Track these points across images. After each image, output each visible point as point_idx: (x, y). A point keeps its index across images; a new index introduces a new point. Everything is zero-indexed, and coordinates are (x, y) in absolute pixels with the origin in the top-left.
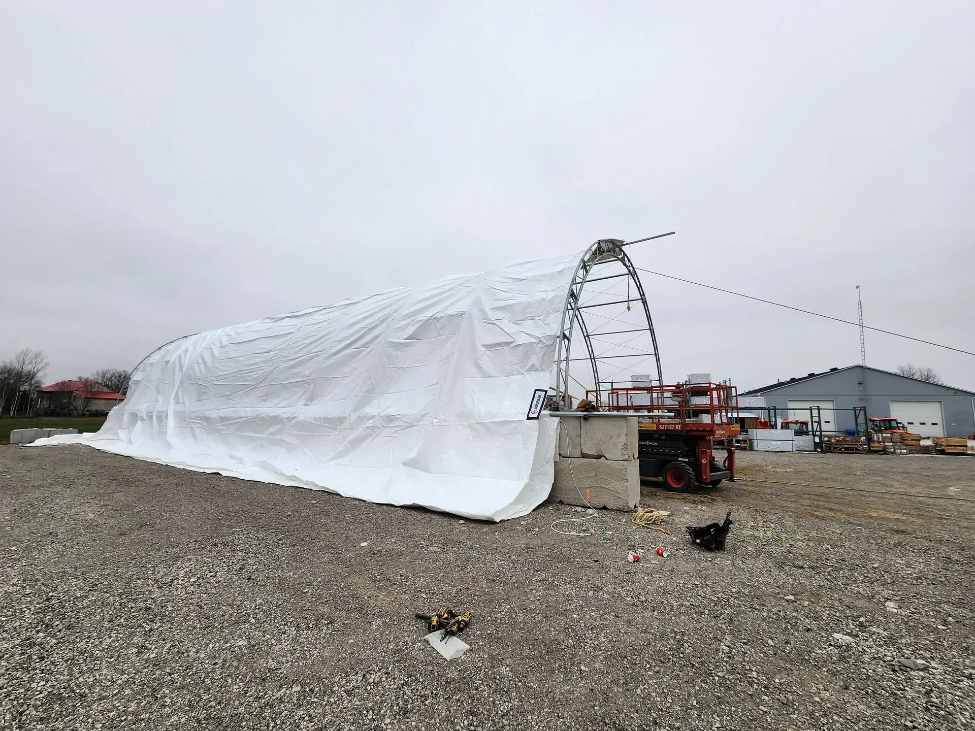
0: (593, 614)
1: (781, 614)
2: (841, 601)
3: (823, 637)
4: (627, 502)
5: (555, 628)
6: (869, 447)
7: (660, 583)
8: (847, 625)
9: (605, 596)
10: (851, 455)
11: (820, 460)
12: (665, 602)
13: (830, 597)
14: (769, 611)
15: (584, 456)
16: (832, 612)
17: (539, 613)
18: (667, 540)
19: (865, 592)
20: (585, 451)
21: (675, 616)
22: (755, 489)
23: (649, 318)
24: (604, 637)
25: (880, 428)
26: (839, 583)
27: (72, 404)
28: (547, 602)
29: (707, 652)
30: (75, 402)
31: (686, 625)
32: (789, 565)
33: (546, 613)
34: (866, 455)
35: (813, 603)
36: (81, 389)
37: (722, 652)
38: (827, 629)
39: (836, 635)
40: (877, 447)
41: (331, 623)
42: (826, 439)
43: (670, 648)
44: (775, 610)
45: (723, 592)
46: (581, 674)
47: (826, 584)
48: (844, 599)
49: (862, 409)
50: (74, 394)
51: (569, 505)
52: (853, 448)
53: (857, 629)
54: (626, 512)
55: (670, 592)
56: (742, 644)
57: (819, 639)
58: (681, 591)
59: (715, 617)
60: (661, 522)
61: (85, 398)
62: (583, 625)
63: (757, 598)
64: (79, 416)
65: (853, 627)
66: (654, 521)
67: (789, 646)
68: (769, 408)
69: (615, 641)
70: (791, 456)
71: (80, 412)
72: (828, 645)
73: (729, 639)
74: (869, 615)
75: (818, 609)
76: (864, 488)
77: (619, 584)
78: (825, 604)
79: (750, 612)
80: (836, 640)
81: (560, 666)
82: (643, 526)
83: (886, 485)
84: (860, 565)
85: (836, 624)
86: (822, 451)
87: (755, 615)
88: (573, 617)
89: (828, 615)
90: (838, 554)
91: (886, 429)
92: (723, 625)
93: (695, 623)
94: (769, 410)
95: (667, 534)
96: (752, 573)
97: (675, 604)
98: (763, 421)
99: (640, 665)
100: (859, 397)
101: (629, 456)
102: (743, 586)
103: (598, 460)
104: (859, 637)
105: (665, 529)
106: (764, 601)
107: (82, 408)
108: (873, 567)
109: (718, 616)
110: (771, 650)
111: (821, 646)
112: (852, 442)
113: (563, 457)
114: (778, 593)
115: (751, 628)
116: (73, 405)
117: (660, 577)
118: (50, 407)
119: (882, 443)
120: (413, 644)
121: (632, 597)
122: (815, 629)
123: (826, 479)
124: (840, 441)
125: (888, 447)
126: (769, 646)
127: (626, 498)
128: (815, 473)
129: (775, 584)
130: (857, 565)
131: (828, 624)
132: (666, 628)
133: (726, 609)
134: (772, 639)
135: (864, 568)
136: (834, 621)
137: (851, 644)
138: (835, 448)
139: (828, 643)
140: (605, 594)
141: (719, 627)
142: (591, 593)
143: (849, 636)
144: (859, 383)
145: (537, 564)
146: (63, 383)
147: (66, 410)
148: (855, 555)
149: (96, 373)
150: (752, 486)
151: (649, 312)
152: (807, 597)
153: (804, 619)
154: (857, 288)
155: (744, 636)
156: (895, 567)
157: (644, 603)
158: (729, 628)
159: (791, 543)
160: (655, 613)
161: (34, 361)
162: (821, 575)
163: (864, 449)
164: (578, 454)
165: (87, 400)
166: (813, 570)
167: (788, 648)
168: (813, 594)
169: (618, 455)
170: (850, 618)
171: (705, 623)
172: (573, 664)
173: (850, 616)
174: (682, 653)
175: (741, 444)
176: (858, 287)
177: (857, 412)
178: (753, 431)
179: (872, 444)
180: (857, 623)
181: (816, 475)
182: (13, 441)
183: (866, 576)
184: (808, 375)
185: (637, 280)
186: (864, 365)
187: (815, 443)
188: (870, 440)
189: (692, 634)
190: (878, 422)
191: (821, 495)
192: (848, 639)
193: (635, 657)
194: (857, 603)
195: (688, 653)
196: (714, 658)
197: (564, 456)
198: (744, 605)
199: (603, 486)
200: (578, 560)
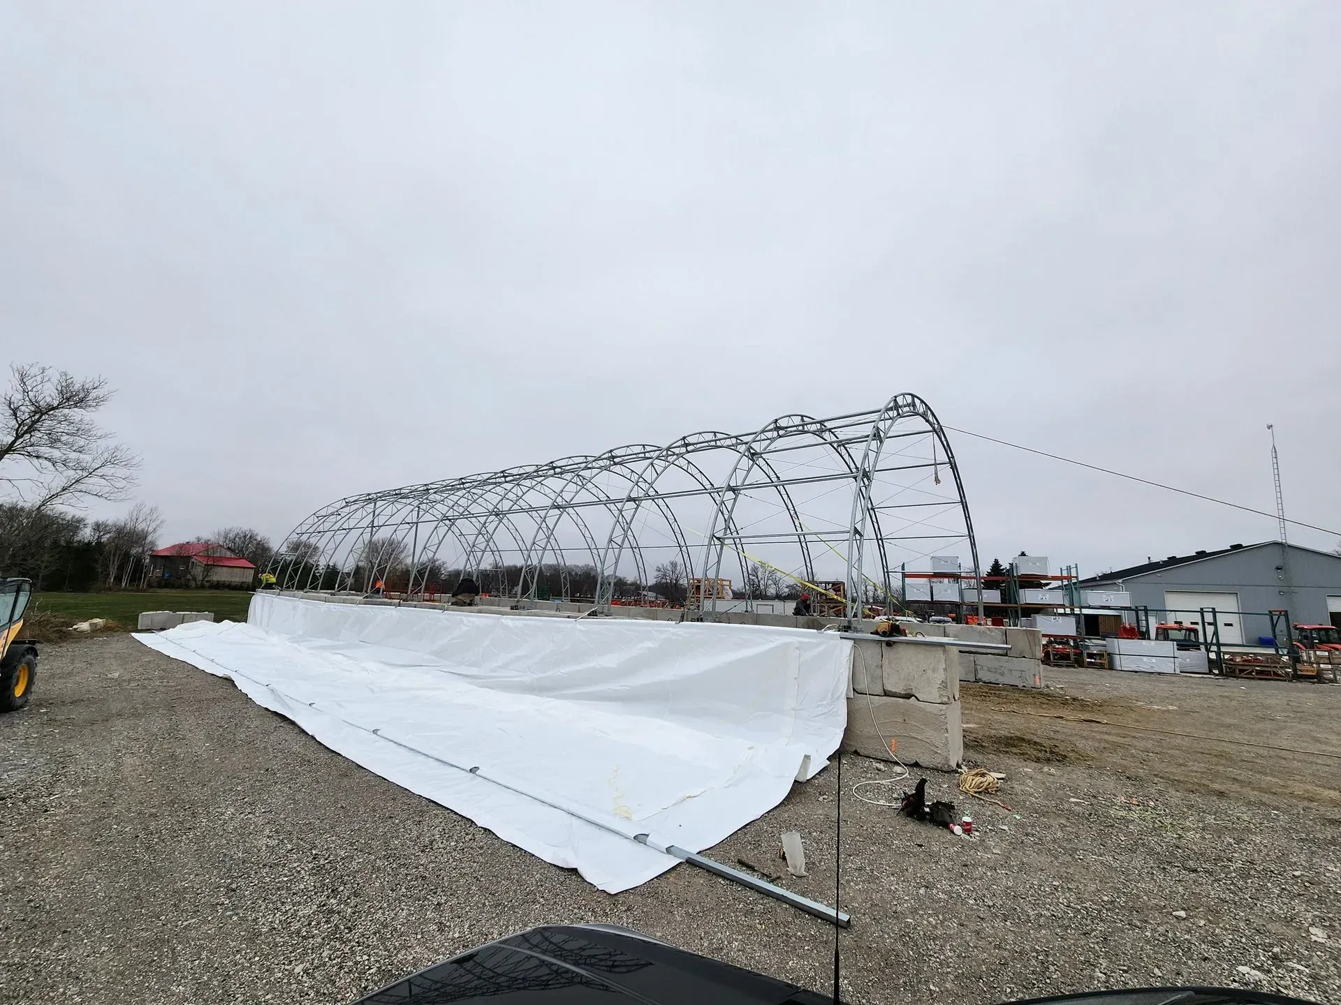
0: (931, 919)
1: (1170, 935)
2: (1248, 922)
3: (1224, 969)
4: (947, 759)
5: (888, 934)
6: (1295, 670)
7: (1009, 882)
8: (1257, 956)
9: (941, 896)
10: (1268, 682)
11: (1218, 691)
12: (1019, 910)
13: (1233, 915)
14: (1154, 930)
15: (887, 694)
16: (1236, 937)
17: (864, 914)
18: (1008, 818)
19: (1282, 912)
20: (889, 688)
21: (1033, 929)
22: (1122, 740)
23: (960, 487)
24: (950, 950)
25: (1312, 641)
26: (1247, 897)
27: (190, 573)
28: (872, 900)
29: (1079, 978)
30: (194, 571)
31: (1048, 941)
32: (1178, 867)
33: (873, 915)
34: (1291, 684)
35: (1210, 922)
36: (201, 554)
37: (1098, 980)
38: (1229, 959)
39: (1240, 968)
40: (1308, 671)
41: (628, 909)
42: (1226, 657)
43: (1033, 971)
44: (1161, 929)
45: (1092, 901)
46: (932, 995)
47: (1228, 896)
48: (1252, 920)
49: (1283, 613)
50: (193, 560)
51: (867, 757)
52: (1270, 671)
53: (1270, 962)
54: (946, 772)
55: (1024, 896)
56: (1121, 972)
57: (1219, 972)
58: (1036, 895)
59: (1085, 934)
60: (996, 791)
61: (205, 565)
62: (921, 933)
63: (1137, 912)
64: (197, 588)
65: (1264, 959)
66: (987, 789)
67: (1181, 978)
68: (1136, 607)
69: (965, 957)
70: (1173, 682)
71: (199, 583)
72: (1231, 980)
73: (1104, 965)
74: (1285, 945)
75: (1217, 931)
76: (1285, 744)
77: (955, 880)
78: (1227, 926)
79: (1129, 930)
80: (1241, 975)
81: (905, 983)
82: (973, 796)
83: (1318, 741)
84: (1276, 872)
85: (1241, 953)
86: (1221, 674)
87: (1135, 934)
88: (908, 922)
89: (1230, 941)
90: (1245, 853)
91: (1321, 642)
92: (1096, 946)
93: (1060, 940)
94: (1137, 610)
95: (1007, 809)
96: (1129, 875)
97: (1031, 913)
98: (1127, 626)
99: (999, 989)
100: (1277, 590)
101: (949, 698)
102: (1118, 893)
103: (907, 700)
104: (1272, 973)
105: (1003, 801)
106: (1147, 916)
107: (201, 578)
108: (1294, 875)
109: (1087, 933)
110: (1159, 982)
111: (1222, 981)
112: (1268, 663)
113: (857, 692)
114: (1164, 906)
115: (1131, 951)
116: (192, 573)
117: (1007, 874)
118: (163, 576)
119: (1314, 665)
120: (729, 943)
121: (975, 900)
122: (1215, 958)
123: (1229, 726)
124: (1249, 661)
125: (1324, 672)
126: (1155, 976)
127: (945, 754)
128: (1211, 714)
129: (1160, 894)
130: (1272, 871)
131: (1230, 953)
132: (1024, 944)
133: (1098, 924)
134: (1159, 968)
135: (1282, 875)
136: (1239, 949)
137: (1261, 982)
138: (1241, 671)
139: (1232, 978)
140: (940, 893)
141: (1090, 947)
142: (922, 891)
143: (1259, 971)
144: (1278, 569)
145: (848, 846)
146: (181, 546)
147: (183, 580)
148: (1268, 855)
149: (216, 532)
150: (1118, 735)
151: (960, 479)
152: (1202, 913)
153: (1200, 944)
154: (1269, 429)
155: (1124, 962)
156: (1325, 876)
157: (992, 909)
158: (1103, 949)
159: (1179, 832)
160: (1008, 923)
161: (149, 517)
162: (1221, 883)
163: (1287, 673)
164: (879, 690)
165: (208, 568)
166: (1210, 875)
167: (1179, 981)
168: (1211, 911)
169: (934, 695)
170: (1260, 946)
171: (1072, 941)
172: (920, 982)
173: (1261, 944)
174: (1048, 978)
175: (1095, 659)
176: (1270, 427)
177: (1275, 618)
178: (1113, 642)
179: (1299, 666)
180: (1270, 954)
181: (1212, 718)
182: (141, 626)
183: (1283, 889)
184: (1196, 553)
185: (943, 439)
186: (1284, 541)
187: (1210, 661)
188: (1296, 659)
189: (1058, 955)
190: (1309, 631)
191: (1220, 755)
192: (1258, 975)
193: (992, 979)
194: (1269, 926)
195: (1055, 978)
196: (1088, 988)
197: (859, 692)
198: (1120, 920)
199: (913, 735)
200: (897, 842)
